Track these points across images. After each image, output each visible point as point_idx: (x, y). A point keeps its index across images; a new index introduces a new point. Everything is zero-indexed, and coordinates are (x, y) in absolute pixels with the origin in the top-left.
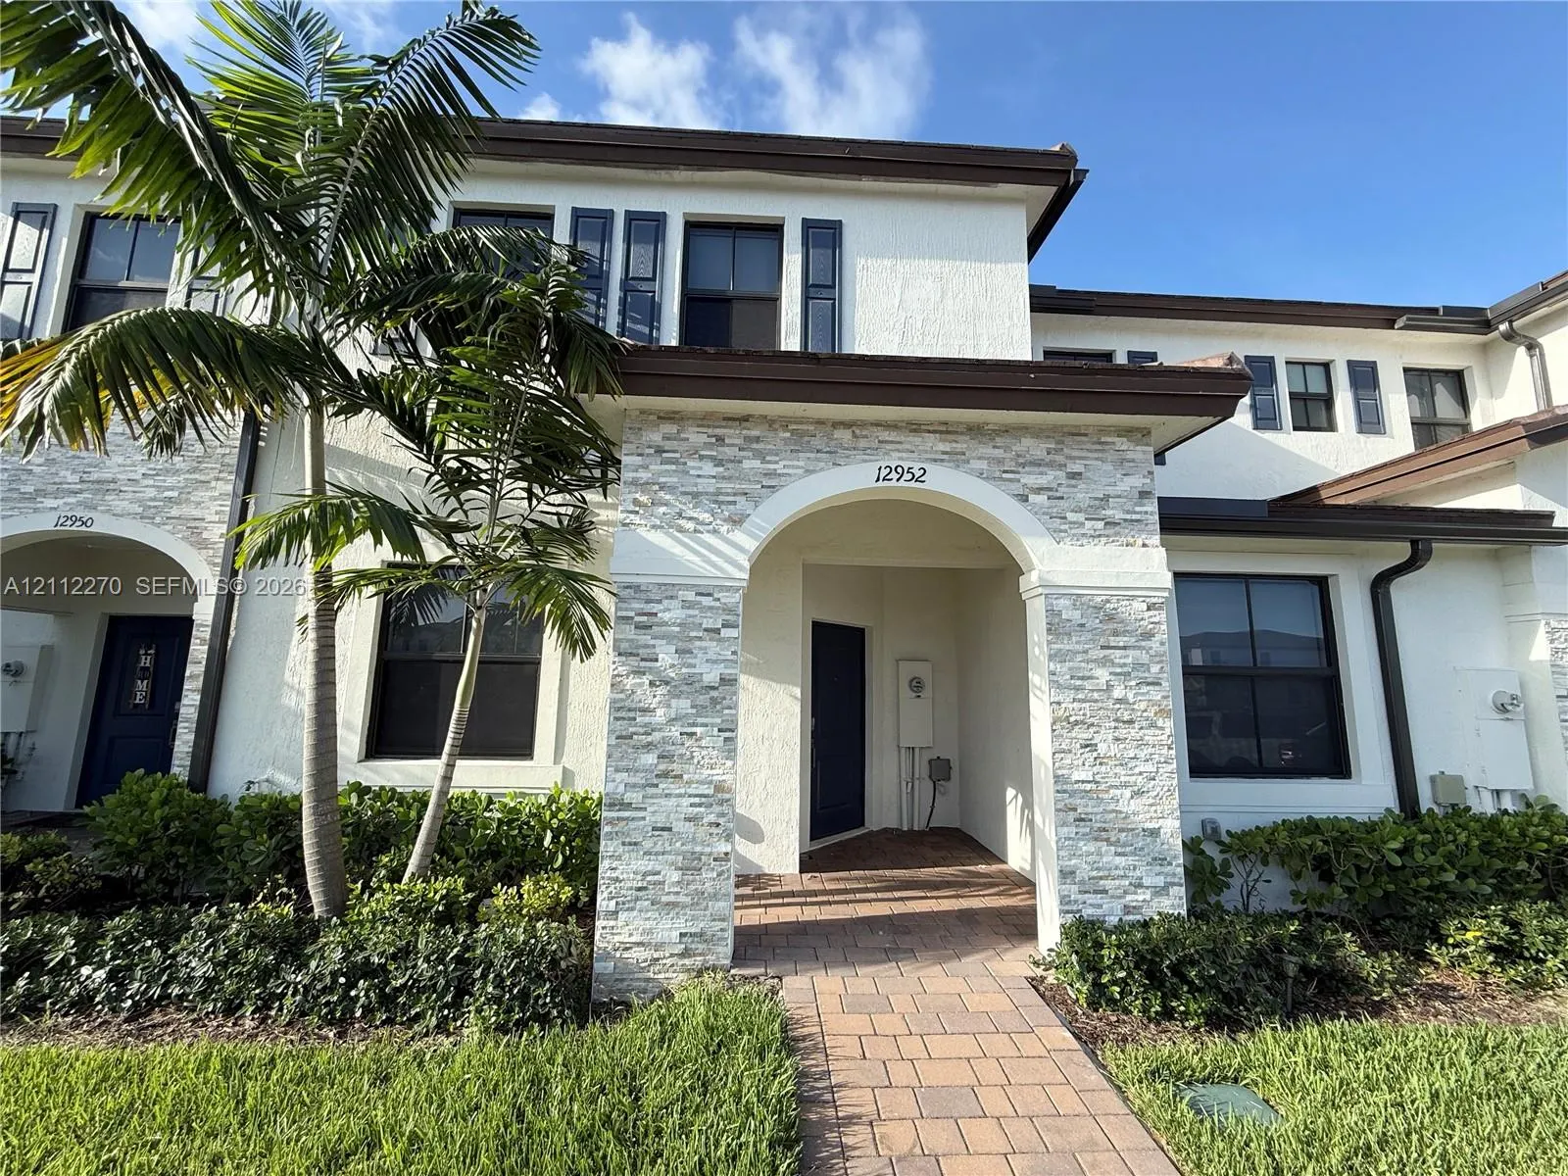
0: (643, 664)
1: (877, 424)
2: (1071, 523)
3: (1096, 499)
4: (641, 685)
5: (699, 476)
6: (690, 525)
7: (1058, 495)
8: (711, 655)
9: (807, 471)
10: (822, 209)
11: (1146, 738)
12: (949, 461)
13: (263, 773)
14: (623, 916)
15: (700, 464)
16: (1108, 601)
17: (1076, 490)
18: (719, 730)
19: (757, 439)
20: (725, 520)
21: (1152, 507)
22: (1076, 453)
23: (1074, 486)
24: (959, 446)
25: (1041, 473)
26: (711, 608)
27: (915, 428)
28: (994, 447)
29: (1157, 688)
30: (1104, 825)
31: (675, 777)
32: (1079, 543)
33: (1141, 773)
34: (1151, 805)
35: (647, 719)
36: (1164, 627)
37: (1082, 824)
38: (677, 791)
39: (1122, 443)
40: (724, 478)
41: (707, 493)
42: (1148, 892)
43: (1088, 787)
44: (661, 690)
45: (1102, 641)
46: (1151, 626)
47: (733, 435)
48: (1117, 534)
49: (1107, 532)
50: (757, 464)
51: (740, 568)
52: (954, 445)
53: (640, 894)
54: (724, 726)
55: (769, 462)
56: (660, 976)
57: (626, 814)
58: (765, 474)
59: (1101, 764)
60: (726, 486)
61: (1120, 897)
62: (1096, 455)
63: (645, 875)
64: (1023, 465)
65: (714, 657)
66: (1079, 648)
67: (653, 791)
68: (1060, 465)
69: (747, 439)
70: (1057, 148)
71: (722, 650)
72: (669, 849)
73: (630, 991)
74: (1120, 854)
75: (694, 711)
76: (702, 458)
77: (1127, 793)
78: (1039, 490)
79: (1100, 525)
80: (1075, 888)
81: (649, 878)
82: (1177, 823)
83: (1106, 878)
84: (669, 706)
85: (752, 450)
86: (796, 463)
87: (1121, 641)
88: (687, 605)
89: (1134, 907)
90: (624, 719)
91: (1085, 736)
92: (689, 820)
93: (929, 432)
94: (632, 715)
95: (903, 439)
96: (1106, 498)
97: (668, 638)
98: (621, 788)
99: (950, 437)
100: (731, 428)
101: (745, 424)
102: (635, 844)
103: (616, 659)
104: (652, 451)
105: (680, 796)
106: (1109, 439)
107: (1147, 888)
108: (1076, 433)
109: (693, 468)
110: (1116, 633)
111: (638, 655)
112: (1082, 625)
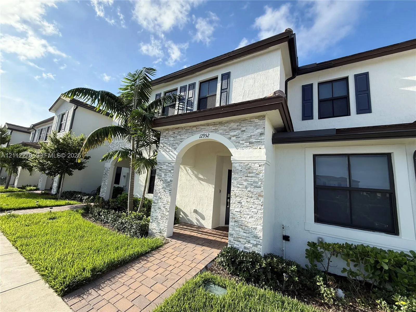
0: (159, 177)
1: (201, 125)
2: (241, 144)
3: (248, 137)
4: (159, 181)
5: (170, 141)
6: (168, 150)
7: (239, 137)
8: (169, 176)
10: (225, 71)
11: (256, 202)
12: (214, 131)
16: (248, 164)
17: (243, 135)
18: (169, 191)
19: (180, 132)
20: (173, 149)
21: (264, 138)
22: (244, 125)
23: (243, 134)
24: (217, 127)
25: (235, 132)
26: (170, 166)
27: (208, 125)
28: (225, 127)
29: (260, 188)
30: (242, 224)
31: (162, 199)
32: (242, 149)
34: (255, 221)
35: (159, 187)
36: (264, 171)
37: (236, 222)
39: (257, 120)
40: (174, 140)
41: (171, 144)
42: (252, 245)
43: (238, 213)
44: (161, 182)
45: (246, 175)
46: (260, 171)
47: (176, 132)
48: (253, 146)
49: (250, 146)
50: (179, 137)
51: (175, 158)
52: (216, 127)
53: (156, 220)
57: (155, 204)
58: (181, 139)
59: (242, 208)
60: (174, 142)
62: (249, 125)
63: (156, 216)
64: (231, 130)
66: (240, 176)
68: (240, 129)
71: (171, 175)
75: (166, 186)
76: (171, 137)
77: (248, 217)
78: (234, 136)
79: (248, 143)
80: (232, 239)
85: (179, 134)
86: (186, 136)
87: (251, 175)
89: (247, 248)
91: (239, 200)
93: (211, 125)
95: (205, 128)
96: (251, 136)
97: (163, 172)
100: (176, 130)
101: (178, 129)
103: (156, 176)
104: (164, 137)
105: (162, 202)
106: (253, 120)
107: (251, 243)
108: (245, 120)
109: (170, 139)
110: (250, 173)
112: (241, 171)
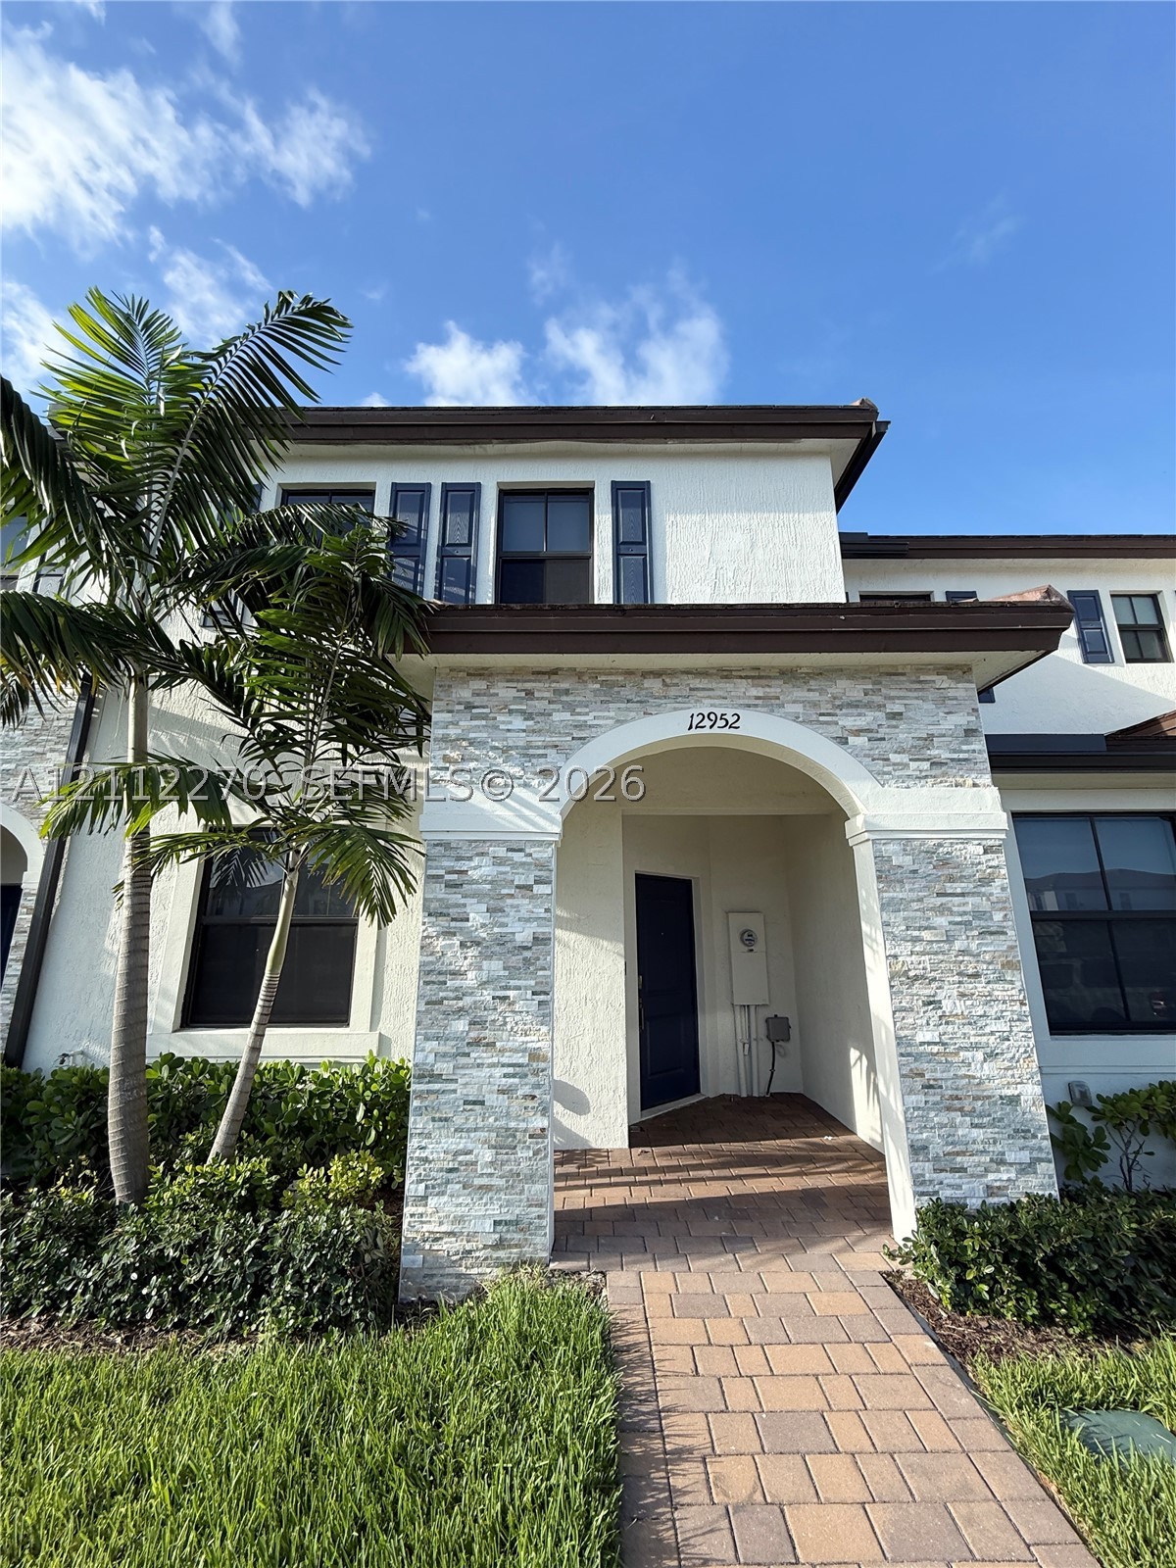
0: (453, 924)
1: (687, 672)
2: (894, 764)
3: (919, 739)
4: (451, 946)
5: (509, 730)
7: (879, 736)
8: (523, 913)
9: (618, 721)
10: (630, 472)
11: (996, 993)
12: (763, 706)
13: (79, 1045)
14: (432, 1201)
15: (509, 719)
16: (940, 845)
17: (897, 730)
18: (534, 994)
19: (567, 692)
21: (980, 745)
22: (893, 693)
23: (896, 727)
24: (773, 690)
25: (859, 715)
26: (523, 864)
27: (726, 674)
28: (809, 690)
29: (1002, 937)
30: (955, 1093)
31: (487, 1045)
32: (905, 785)
33: (992, 1033)
34: (1007, 1069)
35: (457, 983)
36: (1004, 871)
37: (931, 1091)
38: (490, 1061)
39: (943, 682)
40: (534, 731)
41: (517, 747)
42: (1013, 1169)
43: (935, 1049)
44: (472, 952)
45: (938, 888)
46: (989, 871)
47: (543, 689)
48: (944, 774)
49: (933, 773)
50: (567, 716)
51: (552, 821)
52: (768, 690)
53: (452, 1176)
54: (538, 989)
55: (579, 714)
56: (475, 1271)
57: (437, 1086)
58: (576, 726)
59: (947, 1023)
60: (537, 740)
61: (982, 1176)
62: (916, 694)
63: (456, 1154)
64: (840, 707)
65: (527, 915)
66: (912, 895)
67: (462, 1060)
68: (879, 706)
69: (555, 691)
70: (857, 403)
71: (535, 907)
72: (481, 1125)
73: (438, 1289)
74: (976, 1126)
75: (507, 973)
76: (511, 712)
77: (980, 1055)
78: (858, 732)
79: (926, 765)
80: (928, 1166)
81: (461, 1158)
82: (1038, 1090)
83: (962, 1153)
84: (480, 969)
85: (561, 702)
86: (606, 714)
87: (959, 887)
88: (498, 861)
89: (999, 1188)
90: (433, 983)
91: (927, 992)
92: (501, 1092)
93: (741, 677)
94: (441, 978)
95: (714, 685)
96: (930, 737)
97: (479, 896)
98: (431, 1058)
99: (763, 682)
100: (540, 682)
101: (554, 677)
102: (446, 1120)
103: (426, 920)
104: (462, 707)
105: (493, 1065)
106: (928, 678)
107: (1011, 1164)
108: (893, 673)
109: (503, 722)
110: (951, 879)
111: (449, 915)
112: (915, 872)
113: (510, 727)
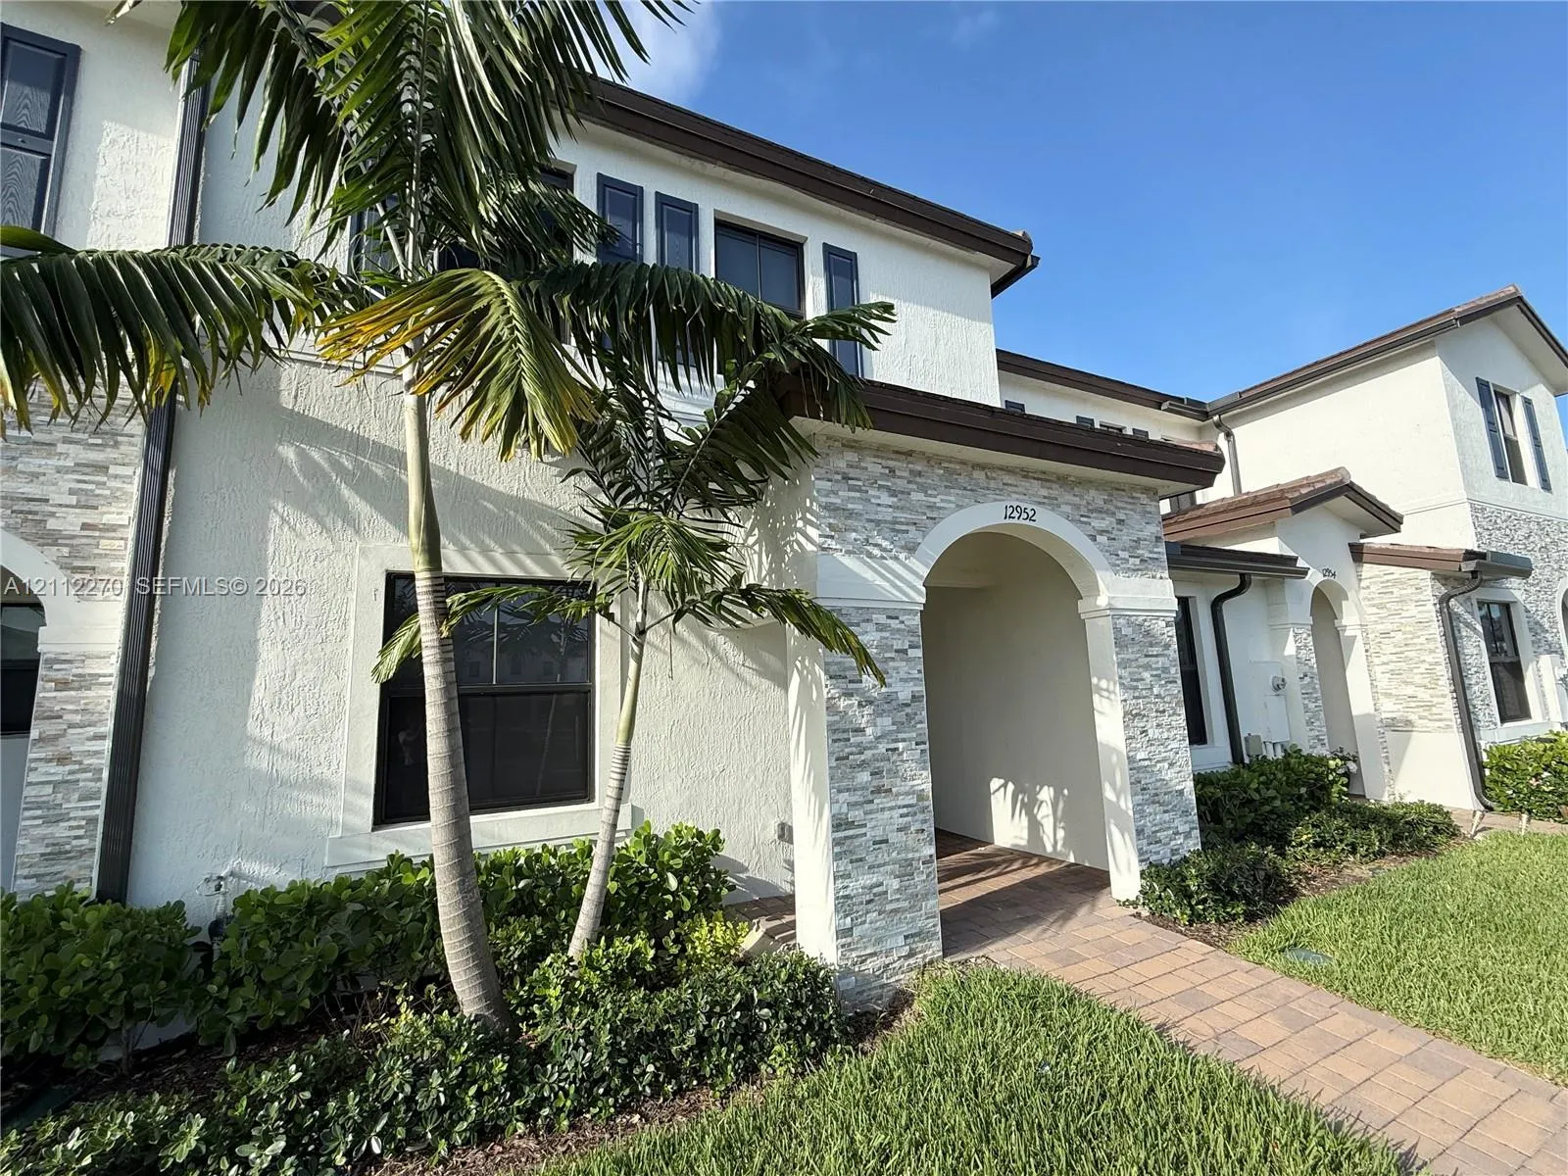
0: (851, 686)
1: (1001, 468)
2: (1121, 559)
3: (1133, 541)
4: (851, 706)
5: (879, 505)
6: (876, 552)
7: (1113, 536)
8: (903, 675)
9: (957, 506)
10: (840, 238)
11: (1172, 723)
12: (1049, 505)
14: (856, 931)
15: (877, 493)
16: (1145, 620)
17: (1122, 533)
18: (915, 744)
19: (920, 474)
20: (902, 548)
21: (1162, 549)
22: (1120, 504)
23: (1121, 530)
24: (1053, 492)
25: (1102, 519)
26: (898, 630)
27: (1025, 473)
28: (1074, 495)
29: (1175, 685)
30: (1156, 791)
31: (886, 791)
32: (1127, 575)
33: (1171, 750)
34: (1178, 773)
35: (859, 739)
36: (1173, 640)
37: (1145, 792)
38: (889, 805)
39: (1144, 499)
40: (898, 508)
41: (886, 522)
42: (1182, 837)
43: (1146, 763)
44: (868, 710)
45: (1145, 651)
46: (1168, 639)
47: (902, 467)
48: (1147, 569)
49: (1141, 567)
50: (921, 496)
51: (918, 592)
52: (1051, 491)
53: (870, 906)
54: (918, 740)
55: (930, 496)
56: (892, 980)
57: (851, 832)
58: (928, 507)
59: (1151, 745)
60: (902, 516)
61: (1169, 844)
62: (1131, 507)
63: (872, 887)
64: (1092, 511)
65: (905, 676)
66: (1132, 657)
67: (870, 807)
68: (1112, 513)
69: (911, 472)
70: (1020, 234)
71: (910, 668)
72: (887, 859)
73: (869, 1000)
74: (1166, 812)
75: (895, 727)
76: (881, 487)
77: (1166, 766)
78: (1102, 532)
79: (1137, 561)
80: (1145, 842)
81: (875, 890)
82: (1192, 784)
83: (1160, 831)
84: (875, 725)
85: (916, 483)
86: (949, 498)
87: (1154, 651)
88: (881, 628)
89: (1176, 850)
90: (840, 740)
91: (1142, 725)
92: (899, 830)
93: (1034, 478)
94: (845, 736)
95: (1018, 483)
96: (1138, 541)
98: (845, 809)
99: (1048, 484)
100: (899, 461)
101: (909, 458)
102: (861, 860)
103: (828, 682)
104: (839, 477)
105: (891, 808)
106: (1137, 495)
107: (1181, 834)
108: (1119, 488)
109: (874, 496)
110: (1151, 645)
111: (846, 677)
112: (1133, 639)
113: (879, 501)
